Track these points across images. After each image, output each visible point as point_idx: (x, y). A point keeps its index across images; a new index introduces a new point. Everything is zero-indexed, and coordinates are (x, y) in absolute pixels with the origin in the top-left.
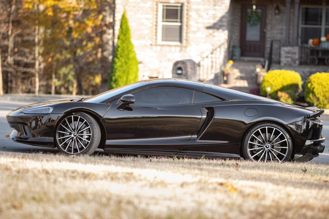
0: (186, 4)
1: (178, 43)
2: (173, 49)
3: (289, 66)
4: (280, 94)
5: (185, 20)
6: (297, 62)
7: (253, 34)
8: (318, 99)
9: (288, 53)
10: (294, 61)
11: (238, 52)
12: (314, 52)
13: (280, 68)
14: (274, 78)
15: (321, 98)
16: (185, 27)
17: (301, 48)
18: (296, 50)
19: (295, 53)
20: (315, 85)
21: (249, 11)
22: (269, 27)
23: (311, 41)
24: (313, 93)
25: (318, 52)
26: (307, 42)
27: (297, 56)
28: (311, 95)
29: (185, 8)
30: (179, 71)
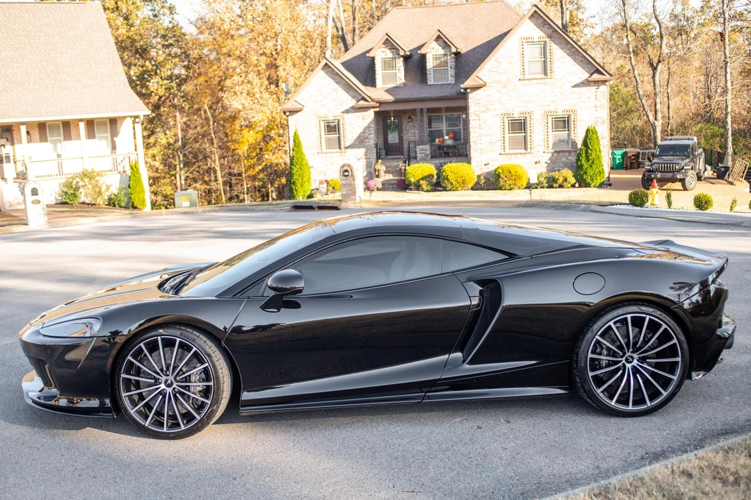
0: (341, 120)
1: (339, 150)
2: (335, 154)
3: (424, 160)
4: (421, 182)
5: (342, 132)
6: (429, 156)
7: (393, 138)
8: (452, 184)
9: (422, 150)
10: (427, 156)
11: (383, 152)
12: (440, 147)
13: (418, 162)
14: (415, 171)
15: (454, 183)
16: (342, 138)
17: (431, 146)
18: (427, 147)
19: (427, 150)
20: (449, 173)
21: (389, 121)
22: (404, 132)
23: (437, 140)
24: (447, 179)
25: (443, 147)
26: (434, 141)
27: (429, 152)
28: (446, 182)
29: (341, 123)
30: (346, 174)
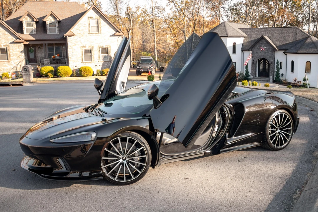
0: (8, 47)
1: (7, 60)
2: (5, 62)
3: (47, 65)
4: (48, 74)
5: (8, 53)
6: (49, 63)
7: (32, 56)
8: (62, 74)
9: (46, 61)
10: (48, 63)
11: (28, 62)
12: (54, 60)
13: (44, 66)
14: (45, 69)
15: (63, 74)
16: (8, 55)
17: (50, 59)
18: (48, 59)
19: (48, 61)
20: (61, 70)
21: (30, 48)
22: (37, 53)
23: (52, 57)
24: (60, 72)
25: (55, 60)
26: (51, 57)
27: (49, 62)
28: (59, 73)
29: (8, 49)
30: (25, 70)
